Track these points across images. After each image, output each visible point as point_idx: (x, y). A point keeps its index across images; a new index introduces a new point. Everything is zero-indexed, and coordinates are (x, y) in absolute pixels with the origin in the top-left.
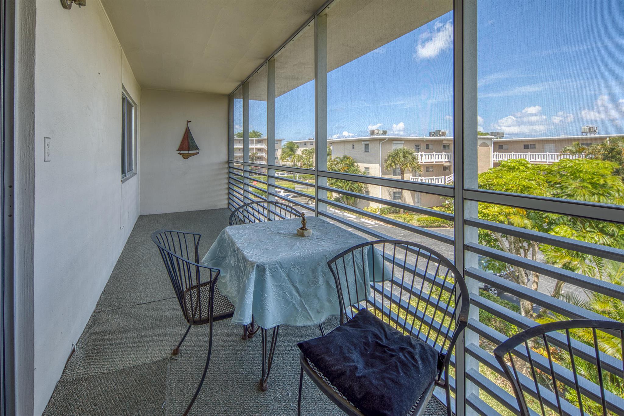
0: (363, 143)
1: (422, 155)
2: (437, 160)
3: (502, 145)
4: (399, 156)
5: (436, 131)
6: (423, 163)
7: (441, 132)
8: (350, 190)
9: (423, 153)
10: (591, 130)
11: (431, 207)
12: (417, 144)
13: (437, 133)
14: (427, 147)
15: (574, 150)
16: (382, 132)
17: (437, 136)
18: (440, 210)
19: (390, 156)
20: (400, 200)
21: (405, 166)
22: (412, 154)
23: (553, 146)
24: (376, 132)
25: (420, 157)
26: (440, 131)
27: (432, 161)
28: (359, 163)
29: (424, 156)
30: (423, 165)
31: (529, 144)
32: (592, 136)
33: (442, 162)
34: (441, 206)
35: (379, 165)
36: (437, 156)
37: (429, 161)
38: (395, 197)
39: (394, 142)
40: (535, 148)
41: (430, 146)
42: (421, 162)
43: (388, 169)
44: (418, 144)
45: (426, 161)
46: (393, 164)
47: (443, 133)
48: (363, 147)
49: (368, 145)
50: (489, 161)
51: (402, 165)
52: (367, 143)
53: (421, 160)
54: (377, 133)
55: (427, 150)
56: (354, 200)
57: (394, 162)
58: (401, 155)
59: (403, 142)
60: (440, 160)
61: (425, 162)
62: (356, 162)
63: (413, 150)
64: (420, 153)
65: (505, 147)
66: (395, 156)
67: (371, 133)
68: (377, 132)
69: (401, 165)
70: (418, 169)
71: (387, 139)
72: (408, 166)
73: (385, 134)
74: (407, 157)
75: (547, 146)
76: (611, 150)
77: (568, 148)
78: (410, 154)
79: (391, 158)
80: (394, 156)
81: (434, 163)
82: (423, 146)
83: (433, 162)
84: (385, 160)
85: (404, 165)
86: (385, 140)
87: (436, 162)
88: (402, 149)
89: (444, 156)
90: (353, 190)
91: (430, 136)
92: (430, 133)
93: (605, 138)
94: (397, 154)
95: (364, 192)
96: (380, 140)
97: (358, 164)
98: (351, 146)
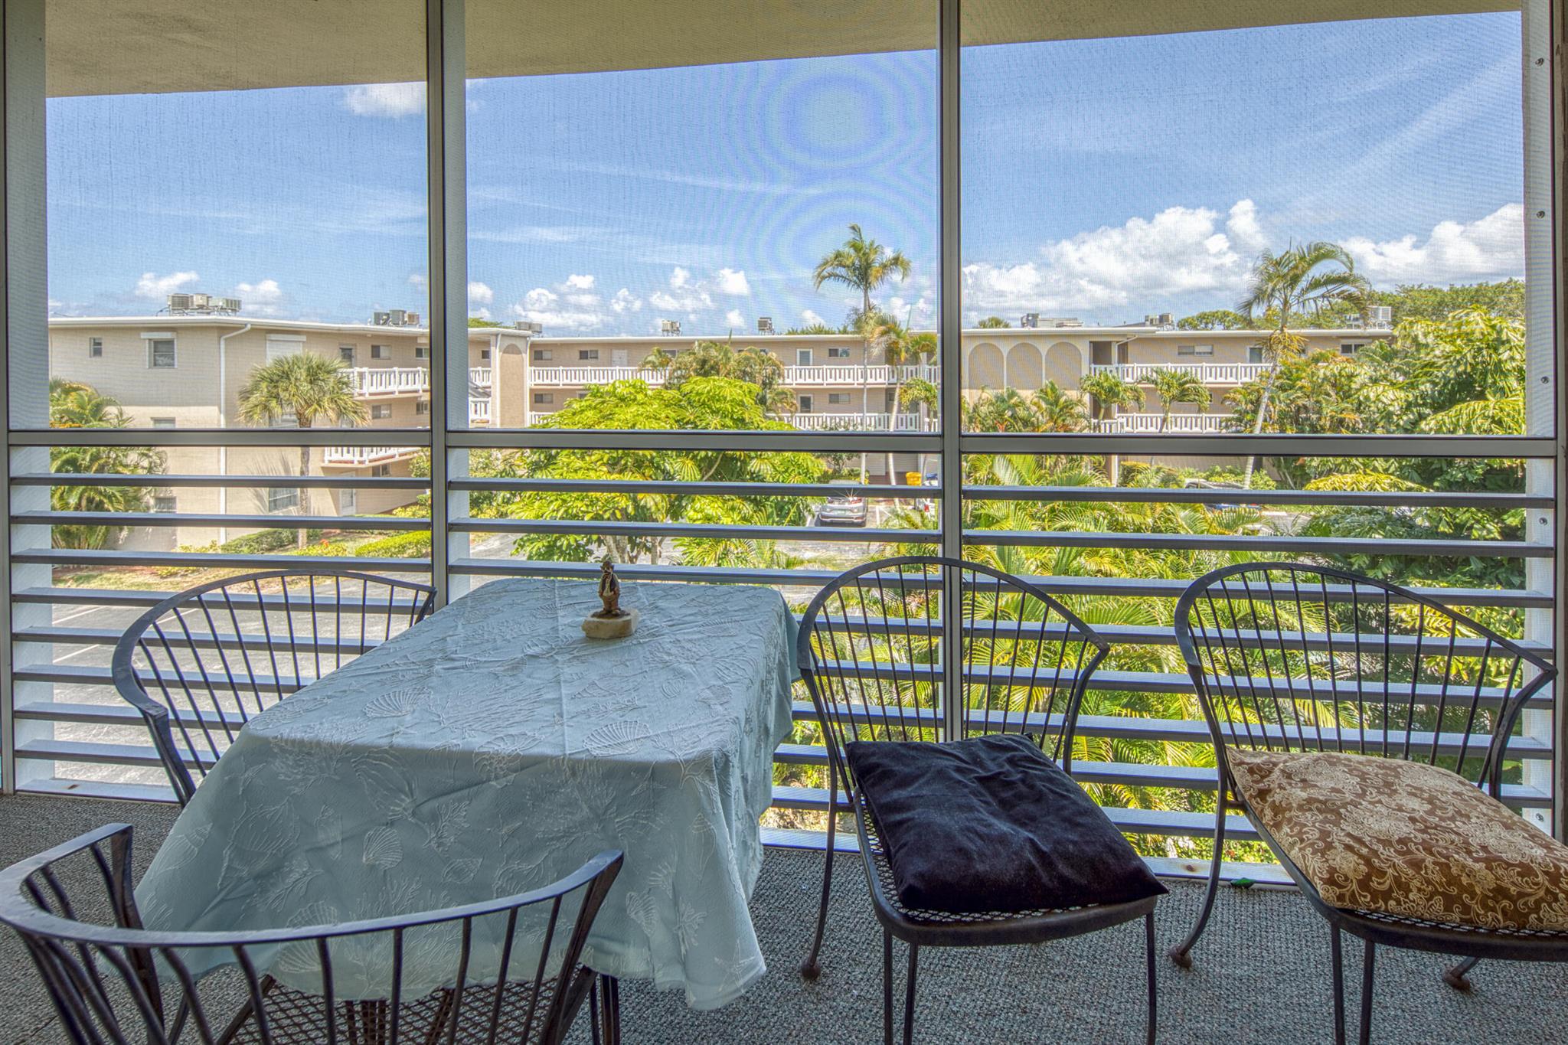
0: (144, 335)
1: (361, 375)
2: (403, 387)
3: (541, 352)
4: (293, 380)
5: (394, 311)
6: (367, 396)
7: (406, 315)
8: (84, 503)
9: (365, 369)
10: (674, 328)
11: (390, 512)
12: (347, 343)
13: (395, 317)
14: (375, 352)
15: (657, 362)
16: (221, 304)
17: (397, 324)
18: (414, 515)
19: (263, 379)
20: (291, 508)
21: (315, 406)
22: (335, 371)
23: (624, 353)
24: (198, 300)
25: (357, 379)
26: (404, 312)
27: (390, 389)
28: (126, 405)
29: (368, 377)
30: (367, 402)
31: (587, 349)
32: (675, 337)
33: (416, 391)
34: (416, 504)
35: (216, 408)
36: (404, 376)
37: (381, 389)
38: (275, 501)
39: (273, 337)
40: (596, 358)
41: (384, 352)
42: (361, 395)
43: (256, 417)
44: (348, 346)
45: (373, 389)
46: (273, 403)
47: (411, 317)
48: (146, 350)
49: (170, 342)
50: (522, 387)
51: (306, 403)
52: (167, 335)
53: (361, 388)
54: (201, 307)
55: (375, 360)
56: (105, 535)
57: (277, 397)
58: (302, 374)
59: (304, 338)
60: (410, 387)
61: (371, 394)
62: (110, 403)
63: (337, 362)
64: (357, 369)
65: (546, 355)
66: (281, 376)
67: (174, 304)
68: (201, 302)
69: (303, 403)
70: (355, 412)
71: (249, 326)
72: (326, 406)
73: (234, 310)
74: (323, 380)
75: (617, 354)
76: (704, 362)
77: (650, 358)
78: (329, 372)
79: (264, 385)
80: (275, 378)
81: (397, 395)
82: (362, 351)
83: (392, 393)
84: (241, 393)
85: (309, 406)
86: (240, 328)
87: (400, 392)
88: (304, 357)
89: (422, 375)
90: (101, 502)
91: (378, 324)
92: (378, 318)
93: (691, 343)
94: (286, 375)
95: (152, 502)
96: (222, 329)
97: (125, 409)
98: (86, 347)
